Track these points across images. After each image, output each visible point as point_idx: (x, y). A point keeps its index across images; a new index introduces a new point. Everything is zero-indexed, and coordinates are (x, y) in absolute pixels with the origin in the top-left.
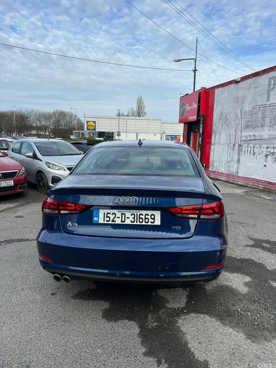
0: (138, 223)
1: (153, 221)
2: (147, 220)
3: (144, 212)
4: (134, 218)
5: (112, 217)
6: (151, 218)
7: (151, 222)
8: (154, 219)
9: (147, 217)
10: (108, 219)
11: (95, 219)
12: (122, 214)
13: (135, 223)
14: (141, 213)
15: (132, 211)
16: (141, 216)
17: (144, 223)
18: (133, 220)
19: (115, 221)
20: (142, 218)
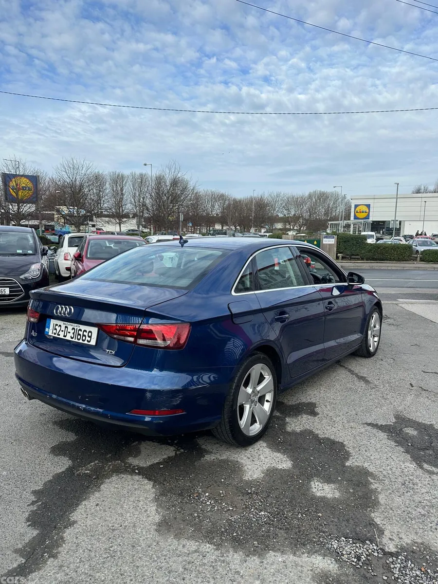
0: (76, 340)
1: (89, 339)
2: (84, 338)
3: (83, 327)
4: (73, 333)
5: (58, 328)
6: (89, 337)
7: (88, 341)
8: (90, 337)
9: (85, 333)
10: (55, 331)
11: (47, 330)
12: (66, 327)
13: (73, 340)
14: (80, 328)
15: (73, 324)
16: (80, 332)
17: (81, 341)
18: (72, 336)
19: (59, 335)
20: (80, 335)
